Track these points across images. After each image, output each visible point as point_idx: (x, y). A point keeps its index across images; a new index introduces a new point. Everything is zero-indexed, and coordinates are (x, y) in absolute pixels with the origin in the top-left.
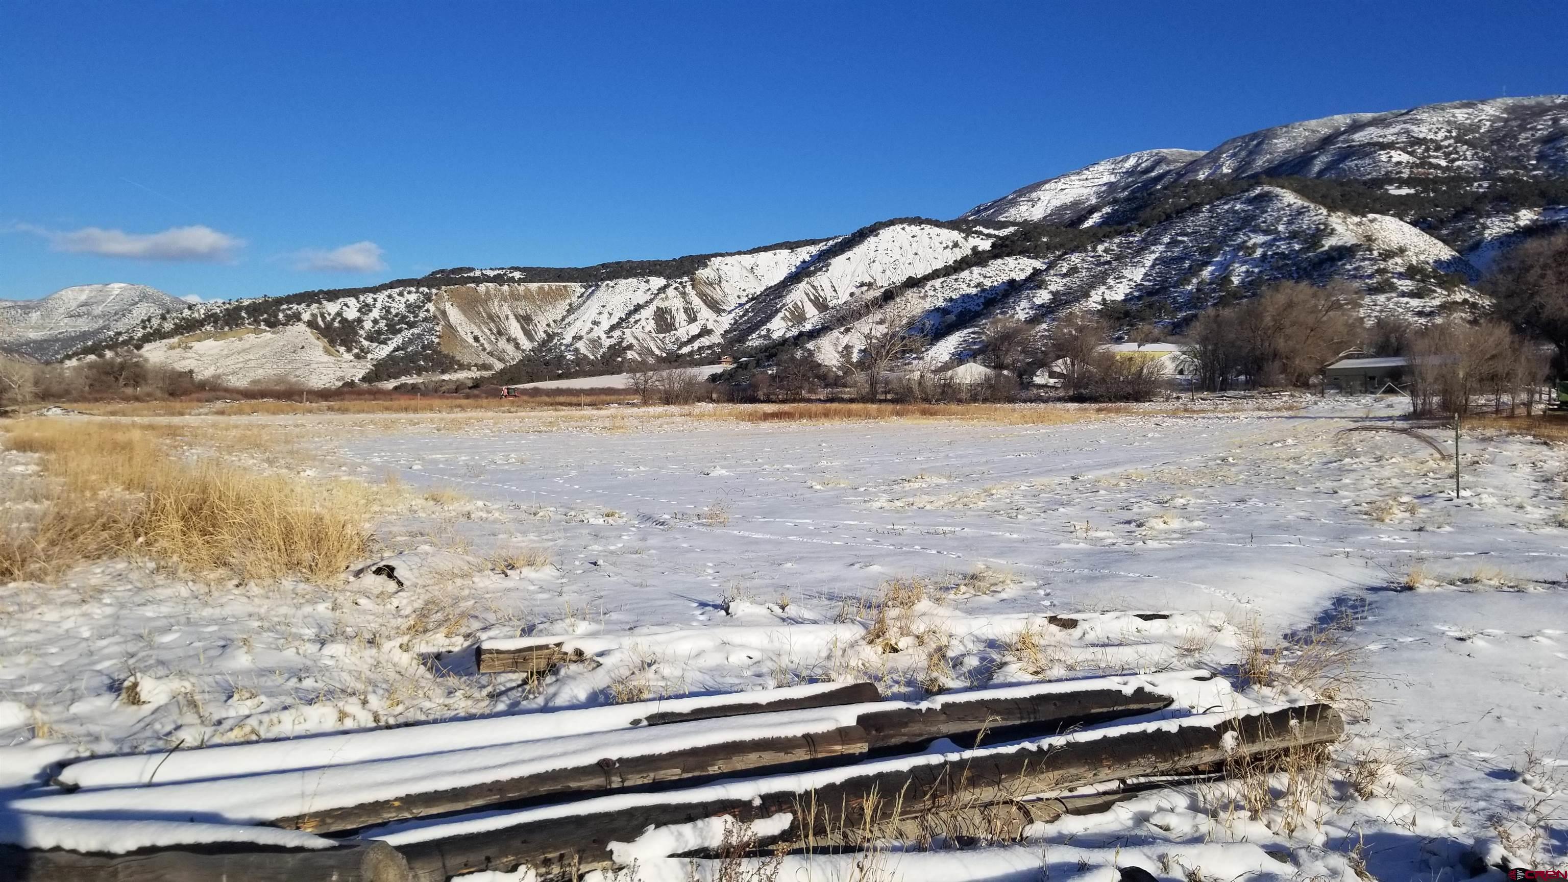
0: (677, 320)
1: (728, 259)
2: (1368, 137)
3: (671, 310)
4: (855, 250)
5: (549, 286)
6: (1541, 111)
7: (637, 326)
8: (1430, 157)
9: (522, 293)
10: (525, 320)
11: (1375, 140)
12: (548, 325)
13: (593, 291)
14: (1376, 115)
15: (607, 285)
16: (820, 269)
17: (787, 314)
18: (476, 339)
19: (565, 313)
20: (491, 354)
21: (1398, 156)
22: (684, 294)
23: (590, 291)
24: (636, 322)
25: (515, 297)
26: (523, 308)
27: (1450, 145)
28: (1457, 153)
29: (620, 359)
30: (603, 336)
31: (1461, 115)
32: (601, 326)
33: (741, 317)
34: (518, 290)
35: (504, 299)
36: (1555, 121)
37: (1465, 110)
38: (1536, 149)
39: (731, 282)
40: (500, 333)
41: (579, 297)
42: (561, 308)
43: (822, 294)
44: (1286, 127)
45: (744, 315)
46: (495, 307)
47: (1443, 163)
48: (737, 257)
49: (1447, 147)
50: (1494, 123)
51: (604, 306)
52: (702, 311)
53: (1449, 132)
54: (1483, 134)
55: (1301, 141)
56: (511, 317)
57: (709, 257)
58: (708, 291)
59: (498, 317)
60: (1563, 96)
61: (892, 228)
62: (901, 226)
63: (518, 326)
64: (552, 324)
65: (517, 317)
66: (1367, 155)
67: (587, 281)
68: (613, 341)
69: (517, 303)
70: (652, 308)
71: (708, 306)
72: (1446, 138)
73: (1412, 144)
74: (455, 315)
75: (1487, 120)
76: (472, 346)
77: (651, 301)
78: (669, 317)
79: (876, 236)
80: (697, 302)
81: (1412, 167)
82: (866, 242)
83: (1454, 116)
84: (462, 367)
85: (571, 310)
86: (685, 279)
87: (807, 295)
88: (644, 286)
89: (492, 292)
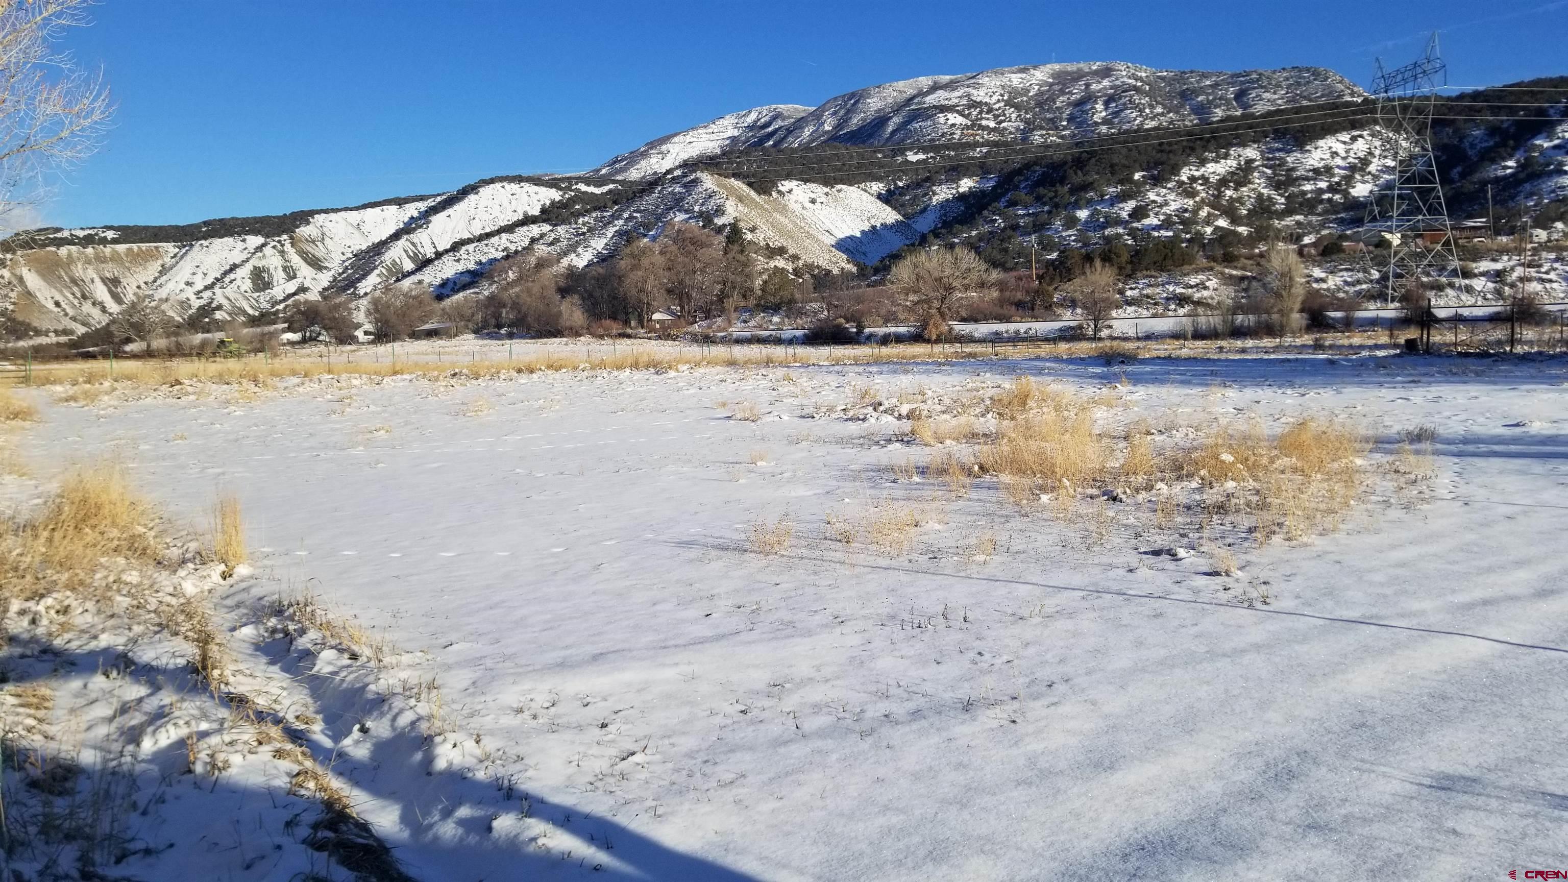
0: (275, 279)
1: (332, 216)
2: (937, 99)
3: (268, 269)
4: (456, 207)
5: (139, 247)
6: (1078, 76)
7: (232, 286)
8: (982, 119)
9: (108, 255)
10: (113, 283)
11: (943, 103)
12: (139, 287)
13: (187, 251)
14: (953, 77)
15: (201, 245)
16: (421, 227)
17: (384, 271)
18: (57, 304)
19: (157, 275)
20: (74, 319)
21: (955, 119)
22: (282, 253)
23: (184, 251)
24: (231, 282)
25: (101, 259)
26: (110, 271)
27: (1000, 108)
28: (1004, 115)
29: (207, 320)
30: (193, 298)
31: (1016, 80)
32: (194, 286)
33: (340, 274)
34: (103, 252)
35: (89, 262)
36: (1088, 85)
37: (1020, 75)
38: (1068, 112)
39: (336, 239)
40: (84, 297)
41: (172, 258)
42: (153, 268)
43: (422, 250)
44: (878, 87)
45: (343, 273)
46: (78, 270)
47: (992, 124)
48: (343, 213)
49: (997, 110)
50: (1041, 86)
51: (198, 267)
52: (302, 269)
53: (1002, 95)
54: (1030, 98)
55: (890, 100)
56: (97, 280)
57: (312, 213)
58: (309, 248)
59: (83, 280)
60: (1098, 63)
61: (492, 186)
62: (501, 184)
63: (105, 289)
64: (143, 286)
65: (104, 280)
66: (930, 117)
67: (181, 241)
68: (202, 302)
69: (103, 265)
70: (249, 267)
71: (309, 264)
72: (999, 101)
73: (969, 107)
74: (33, 280)
75: (1037, 85)
76: (51, 312)
77: (247, 260)
78: (266, 275)
79: (477, 194)
80: (296, 260)
81: (963, 129)
82: (466, 200)
83: (1010, 81)
84: (38, 333)
85: (164, 270)
86: (285, 237)
87: (406, 251)
88: (240, 245)
89: (75, 255)
